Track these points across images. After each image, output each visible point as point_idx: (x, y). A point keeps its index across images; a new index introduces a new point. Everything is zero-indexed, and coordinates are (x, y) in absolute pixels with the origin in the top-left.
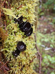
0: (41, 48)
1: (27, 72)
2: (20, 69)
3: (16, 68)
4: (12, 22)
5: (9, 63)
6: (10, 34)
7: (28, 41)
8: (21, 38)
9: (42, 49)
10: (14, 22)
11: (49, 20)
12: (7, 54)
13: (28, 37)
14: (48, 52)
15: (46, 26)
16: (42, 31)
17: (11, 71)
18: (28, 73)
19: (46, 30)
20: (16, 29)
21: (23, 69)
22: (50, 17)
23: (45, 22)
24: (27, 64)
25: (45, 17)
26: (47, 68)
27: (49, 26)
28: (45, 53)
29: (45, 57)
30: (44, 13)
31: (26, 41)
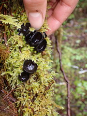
0: (73, 71)
1: (41, 104)
2: (30, 99)
3: (25, 97)
4: (14, 33)
5: (15, 91)
6: (13, 50)
7: (40, 59)
8: (30, 55)
9: (75, 72)
10: (18, 33)
11: (83, 26)
12: (11, 78)
13: (40, 54)
14: (84, 76)
15: (79, 36)
16: (72, 45)
17: (18, 102)
18: (43, 104)
19: (78, 41)
20: (21, 43)
21: (35, 99)
22: (84, 21)
23: (76, 29)
24: (41, 93)
25: (76, 21)
26: (83, 102)
27: (84, 35)
28: (79, 78)
29: (79, 85)
30: (75, 15)
31: (38, 58)
